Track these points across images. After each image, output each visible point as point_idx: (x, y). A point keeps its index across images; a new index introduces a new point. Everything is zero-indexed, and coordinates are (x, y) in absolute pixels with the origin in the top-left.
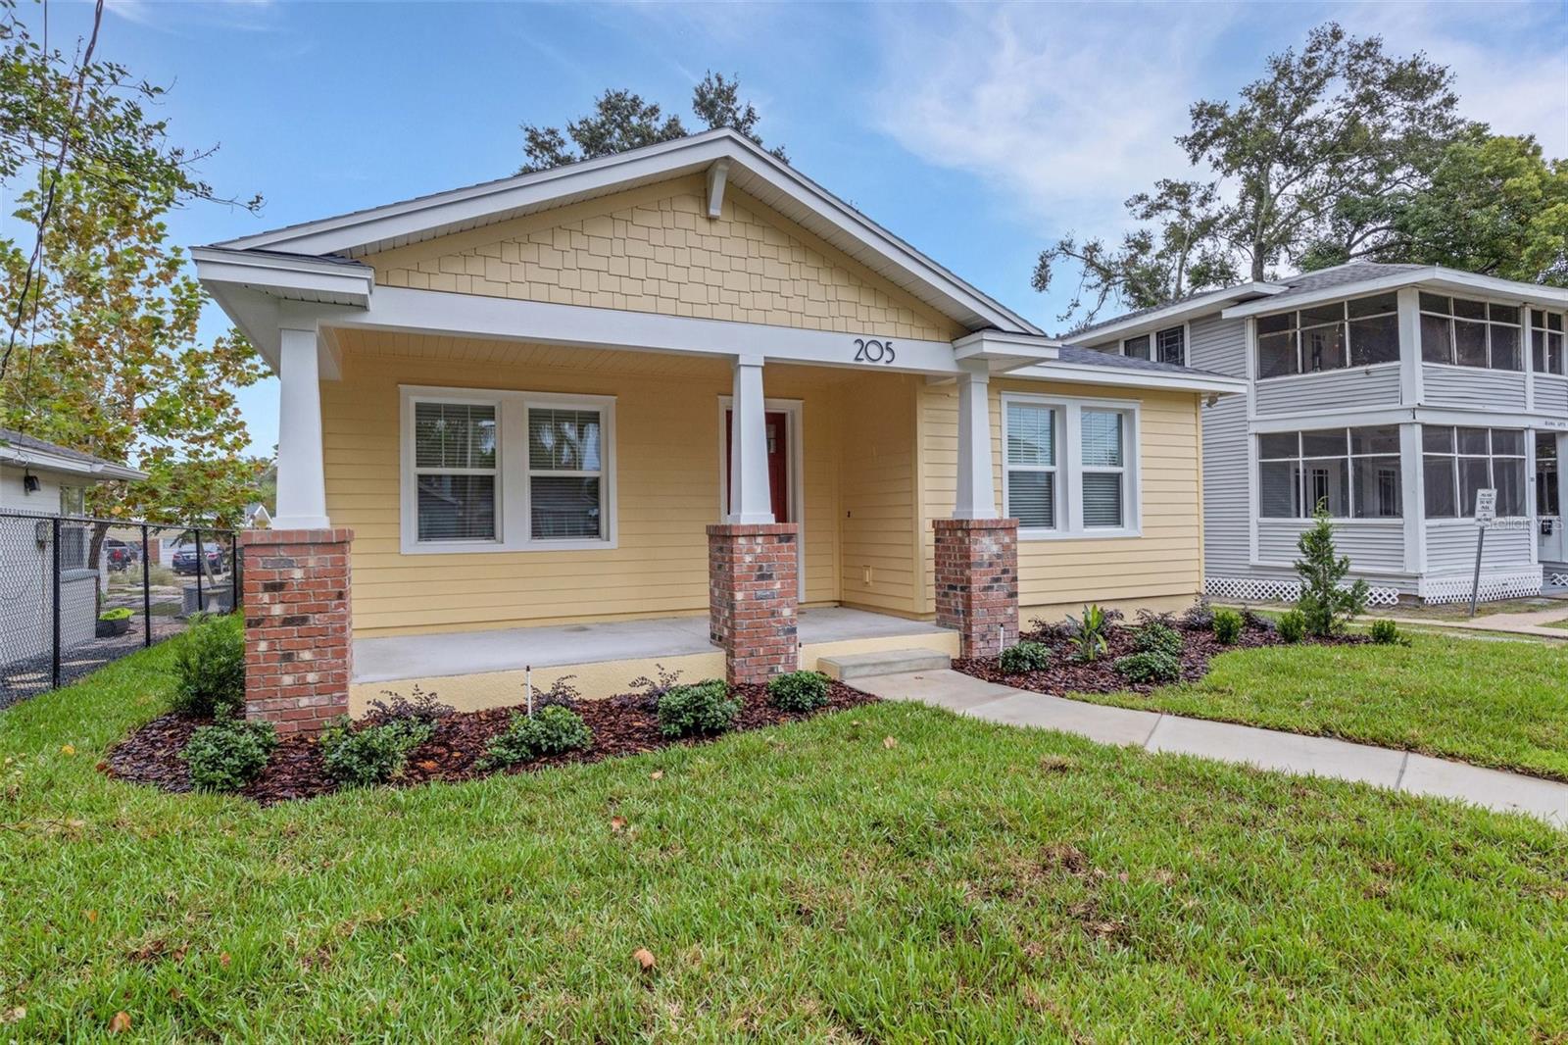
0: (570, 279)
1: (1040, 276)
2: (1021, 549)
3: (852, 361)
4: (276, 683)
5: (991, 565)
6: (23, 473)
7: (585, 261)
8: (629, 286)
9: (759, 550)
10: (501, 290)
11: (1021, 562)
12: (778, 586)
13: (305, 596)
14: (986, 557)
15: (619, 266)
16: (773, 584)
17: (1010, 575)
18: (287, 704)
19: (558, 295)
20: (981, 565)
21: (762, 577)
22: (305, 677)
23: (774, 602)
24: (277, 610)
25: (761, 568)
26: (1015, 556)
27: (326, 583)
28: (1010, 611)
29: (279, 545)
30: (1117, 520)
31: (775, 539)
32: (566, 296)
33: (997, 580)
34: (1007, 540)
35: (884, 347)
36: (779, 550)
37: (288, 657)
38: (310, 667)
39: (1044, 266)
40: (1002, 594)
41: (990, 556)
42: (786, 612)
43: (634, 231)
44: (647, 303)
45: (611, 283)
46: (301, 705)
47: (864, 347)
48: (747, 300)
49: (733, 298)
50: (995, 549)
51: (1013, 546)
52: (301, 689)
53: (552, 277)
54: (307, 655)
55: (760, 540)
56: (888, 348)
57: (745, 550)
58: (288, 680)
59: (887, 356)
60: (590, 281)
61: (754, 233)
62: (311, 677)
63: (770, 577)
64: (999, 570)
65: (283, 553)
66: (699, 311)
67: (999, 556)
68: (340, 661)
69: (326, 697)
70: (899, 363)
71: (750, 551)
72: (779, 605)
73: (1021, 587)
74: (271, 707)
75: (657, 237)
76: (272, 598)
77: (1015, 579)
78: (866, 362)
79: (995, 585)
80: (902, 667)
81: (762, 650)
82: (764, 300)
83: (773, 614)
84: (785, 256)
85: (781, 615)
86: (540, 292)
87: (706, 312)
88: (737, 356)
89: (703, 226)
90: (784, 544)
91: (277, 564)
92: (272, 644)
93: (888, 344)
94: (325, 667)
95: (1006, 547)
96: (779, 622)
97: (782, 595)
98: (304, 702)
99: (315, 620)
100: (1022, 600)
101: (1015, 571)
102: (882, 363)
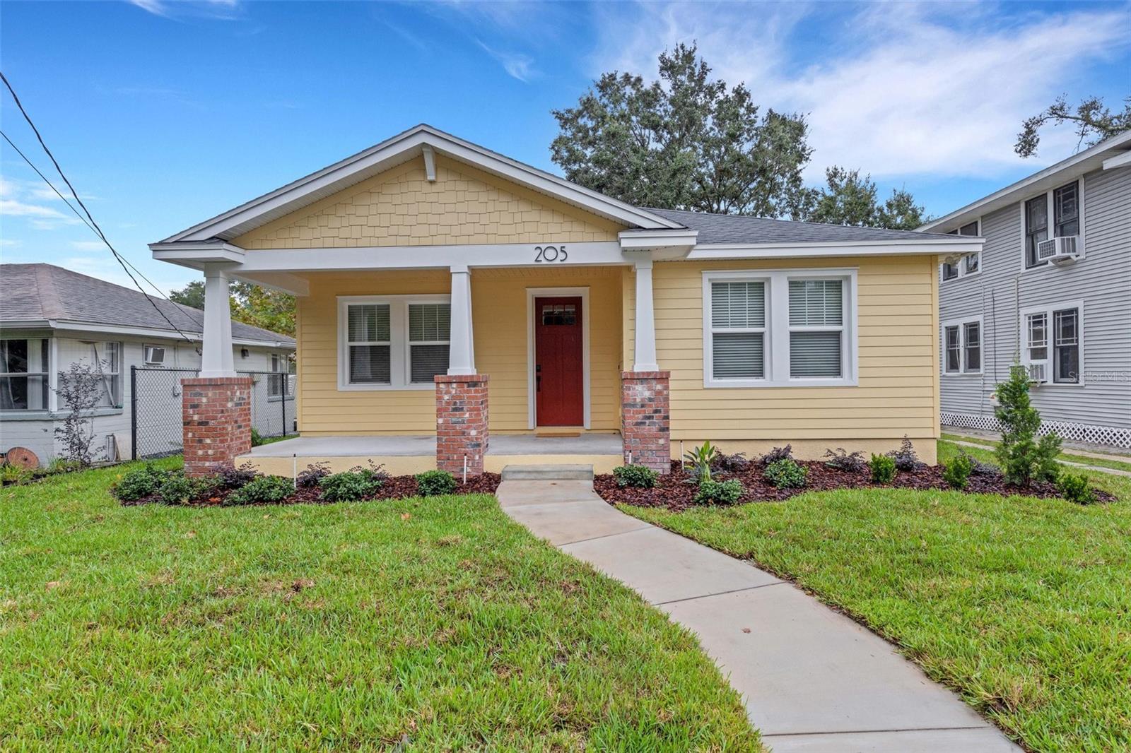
0: (345, 233)
1: (1025, 142)
2: (672, 395)
3: (533, 263)
4: (195, 453)
5: (643, 406)
6: (241, 348)
7: (354, 220)
8: (379, 232)
9: (454, 392)
10: (307, 244)
11: (672, 405)
12: (467, 415)
13: (207, 411)
14: (638, 400)
15: (373, 221)
16: (464, 414)
17: (662, 414)
18: (200, 464)
19: (338, 242)
20: (634, 406)
21: (455, 409)
22: (207, 452)
23: (465, 426)
24: (196, 417)
25: (455, 403)
26: (667, 399)
27: (216, 405)
28: (662, 441)
29: (196, 385)
30: (838, 372)
31: (466, 385)
32: (343, 243)
33: (649, 418)
34: (659, 387)
35: (559, 250)
36: (468, 392)
37: (200, 441)
38: (209, 447)
39: (1030, 131)
40: (654, 429)
41: (643, 400)
42: (473, 433)
43: (382, 198)
44: (391, 241)
45: (370, 232)
46: (206, 465)
47: (543, 252)
48: (456, 230)
49: (447, 230)
50: (647, 394)
51: (665, 392)
52: (205, 458)
53: (334, 232)
54: (208, 441)
55: (454, 385)
56: (562, 251)
57: (444, 392)
58: (200, 452)
59: (562, 256)
60: (356, 232)
61: (461, 186)
62: (210, 452)
63: (462, 409)
64: (651, 409)
65: (198, 390)
66: (423, 241)
67: (650, 400)
68: (223, 445)
69: (216, 462)
70: (571, 260)
71: (448, 392)
72: (468, 427)
73: (672, 425)
74: (194, 465)
75: (397, 199)
76: (194, 411)
77: (667, 418)
78: (544, 262)
79: (647, 421)
80: (551, 476)
81: (455, 456)
82: (469, 229)
83: (463, 433)
84: (483, 197)
85: (469, 434)
86: (328, 242)
87: (428, 241)
88: (449, 267)
89: (427, 187)
90: (471, 388)
91: (195, 395)
92: (194, 434)
93: (562, 247)
94: (216, 447)
95: (659, 393)
96: (468, 439)
97: (470, 421)
98: (207, 464)
99: (212, 423)
100: (673, 435)
101: (667, 411)
102: (557, 262)
